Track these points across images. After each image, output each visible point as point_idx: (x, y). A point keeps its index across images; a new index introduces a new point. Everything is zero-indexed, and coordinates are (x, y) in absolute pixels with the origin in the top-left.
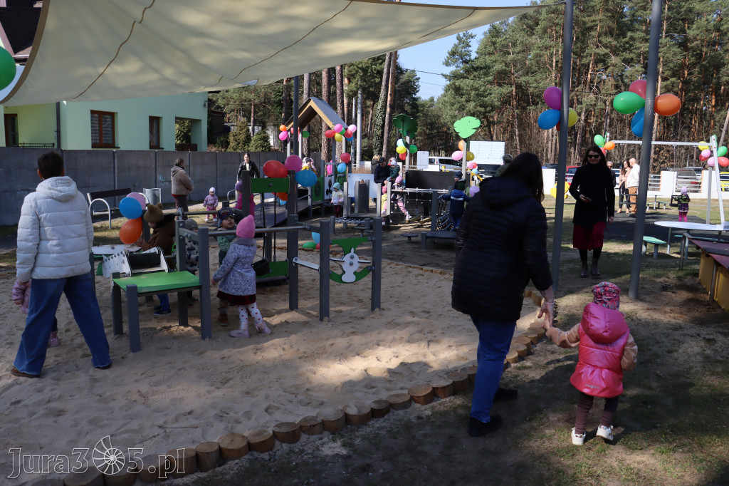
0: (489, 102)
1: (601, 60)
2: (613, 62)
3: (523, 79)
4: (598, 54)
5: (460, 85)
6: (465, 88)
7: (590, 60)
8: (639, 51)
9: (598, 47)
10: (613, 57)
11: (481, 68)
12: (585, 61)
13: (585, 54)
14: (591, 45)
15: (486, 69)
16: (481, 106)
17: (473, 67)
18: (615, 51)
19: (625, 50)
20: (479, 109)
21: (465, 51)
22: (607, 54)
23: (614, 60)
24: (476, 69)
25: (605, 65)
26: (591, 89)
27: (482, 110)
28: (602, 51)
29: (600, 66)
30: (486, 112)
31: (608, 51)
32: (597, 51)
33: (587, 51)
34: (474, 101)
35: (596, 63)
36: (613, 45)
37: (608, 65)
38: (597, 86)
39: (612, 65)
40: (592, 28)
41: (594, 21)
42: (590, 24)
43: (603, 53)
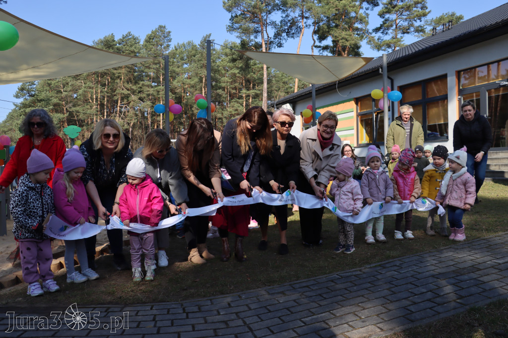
1: (125, 97)
2: (133, 99)
3: (74, 109)
4: (123, 94)
7: (118, 98)
8: (149, 93)
9: (123, 89)
10: (133, 96)
11: (44, 100)
12: (115, 98)
13: (115, 93)
14: (119, 88)
15: (47, 101)
17: (38, 100)
18: (134, 92)
19: (140, 92)
21: (31, 88)
22: (129, 94)
23: (133, 97)
24: (41, 100)
25: (128, 101)
26: (120, 116)
28: (126, 92)
29: (125, 101)
31: (129, 92)
32: (123, 92)
33: (117, 91)
35: (122, 99)
36: (133, 89)
37: (130, 100)
38: (124, 115)
39: (133, 101)
40: (119, 77)
41: (120, 73)
42: (117, 75)
43: (126, 93)
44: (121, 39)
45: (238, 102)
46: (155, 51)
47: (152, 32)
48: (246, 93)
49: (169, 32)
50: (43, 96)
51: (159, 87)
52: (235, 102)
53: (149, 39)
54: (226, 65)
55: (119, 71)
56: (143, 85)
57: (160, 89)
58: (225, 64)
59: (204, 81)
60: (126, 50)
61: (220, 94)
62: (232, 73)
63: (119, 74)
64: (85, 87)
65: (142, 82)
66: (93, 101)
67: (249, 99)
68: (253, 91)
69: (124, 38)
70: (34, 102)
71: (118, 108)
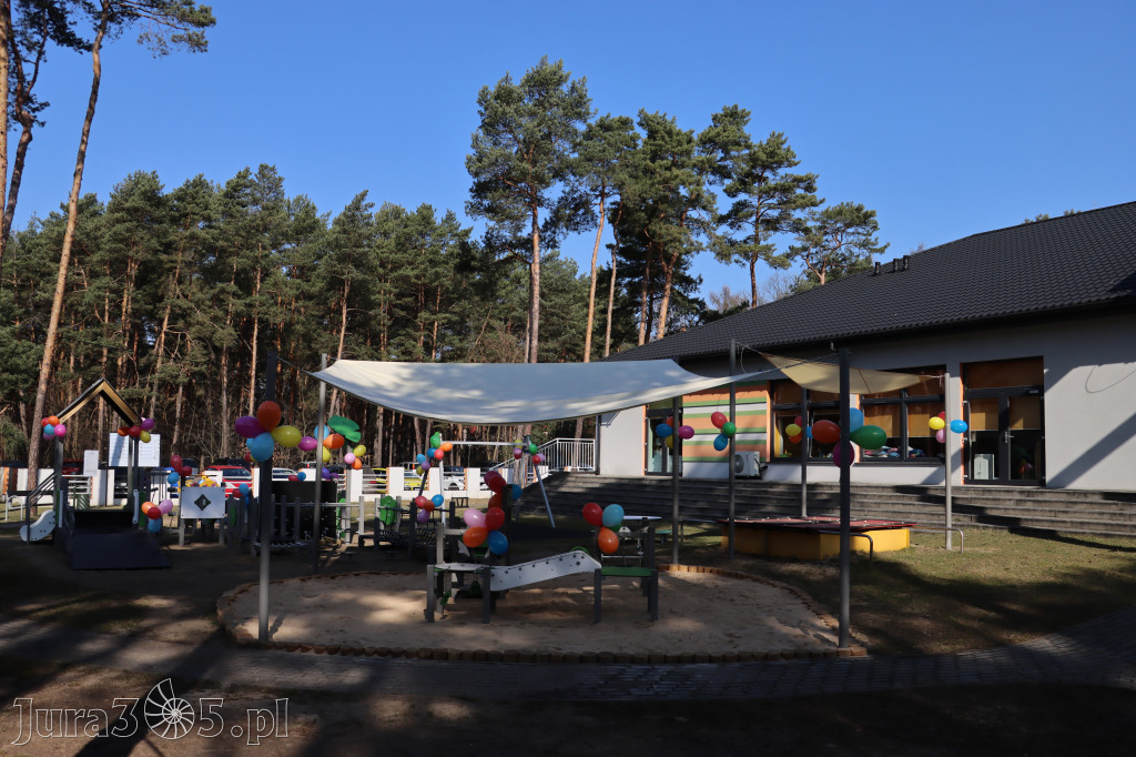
2: (200, 319)
4: (179, 307)
7: (165, 313)
8: (233, 308)
9: (178, 297)
10: (198, 312)
13: (162, 305)
14: (171, 294)
18: (201, 306)
19: (213, 305)
22: (191, 309)
23: (200, 316)
25: (187, 322)
28: (183, 303)
29: (181, 324)
31: (191, 305)
32: (179, 302)
33: (167, 300)
35: (174, 317)
36: (198, 297)
37: (193, 321)
38: (179, 351)
39: (198, 323)
40: (171, 269)
41: (175, 261)
43: (185, 307)
44: (181, 190)
47: (238, 177)
49: (280, 179)
51: (253, 297)
53: (233, 191)
56: (223, 291)
57: (254, 301)
65: (220, 285)
69: (188, 187)
71: (165, 335)
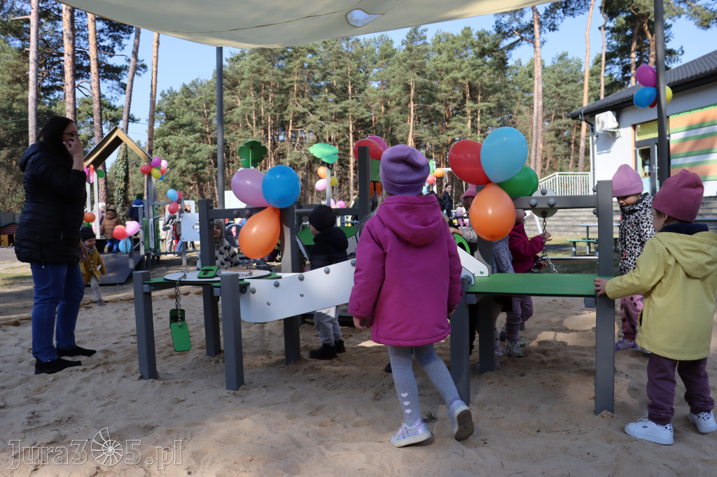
0: (200, 159)
1: (299, 117)
2: (312, 119)
4: (298, 112)
5: (169, 142)
6: (175, 145)
7: (289, 118)
9: (297, 106)
10: (311, 115)
11: (185, 125)
12: (285, 119)
13: (286, 112)
14: (291, 104)
16: (193, 163)
18: (312, 110)
20: (191, 166)
21: (171, 108)
22: (305, 113)
23: (312, 117)
24: (182, 126)
25: (304, 122)
26: (294, 144)
27: (195, 166)
28: (300, 109)
29: (300, 124)
30: (197, 169)
31: (306, 110)
32: (297, 109)
33: (289, 108)
34: (185, 158)
35: (296, 120)
36: (309, 105)
37: (308, 121)
38: (299, 142)
39: (311, 122)
40: (291, 88)
41: (292, 82)
42: (288, 85)
43: (302, 111)
45: (460, 120)
46: (338, 48)
48: (472, 107)
50: (185, 119)
51: (347, 102)
52: (455, 121)
54: (442, 66)
55: (291, 79)
56: (326, 100)
57: (349, 104)
58: (439, 65)
59: (412, 91)
60: (302, 48)
61: (437, 109)
62: (451, 78)
63: (292, 84)
64: (244, 104)
65: (323, 96)
66: (252, 124)
67: (477, 117)
68: (484, 104)
70: (173, 128)
71: (290, 133)
